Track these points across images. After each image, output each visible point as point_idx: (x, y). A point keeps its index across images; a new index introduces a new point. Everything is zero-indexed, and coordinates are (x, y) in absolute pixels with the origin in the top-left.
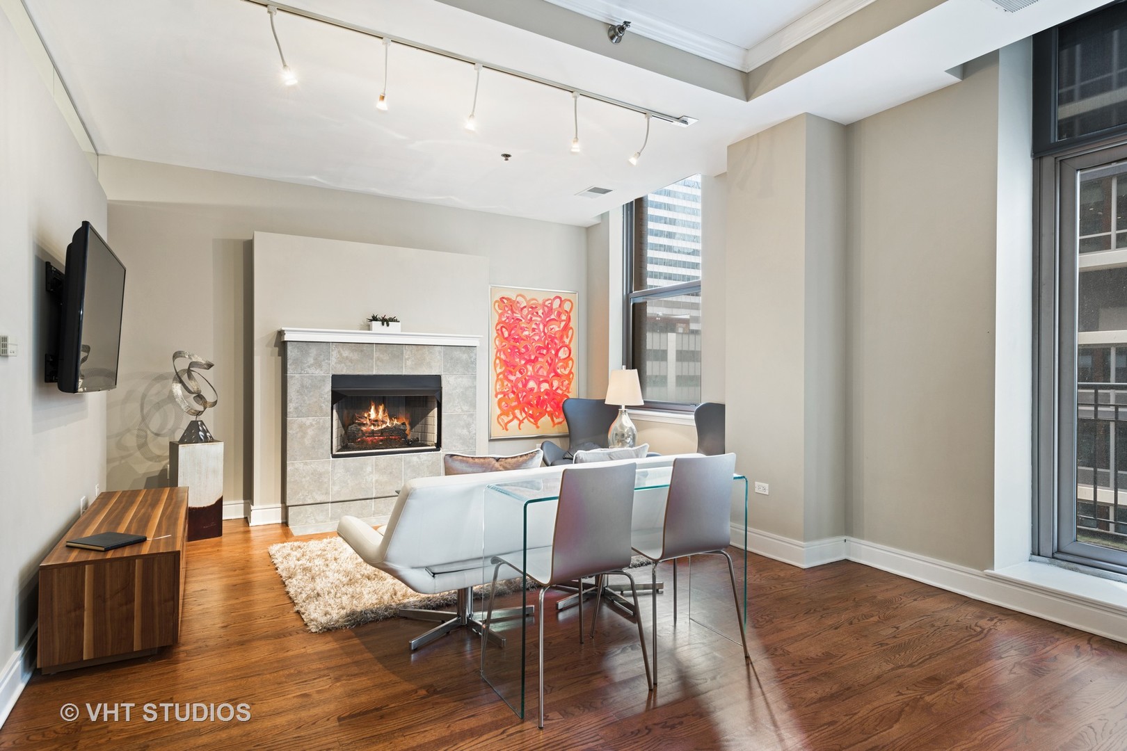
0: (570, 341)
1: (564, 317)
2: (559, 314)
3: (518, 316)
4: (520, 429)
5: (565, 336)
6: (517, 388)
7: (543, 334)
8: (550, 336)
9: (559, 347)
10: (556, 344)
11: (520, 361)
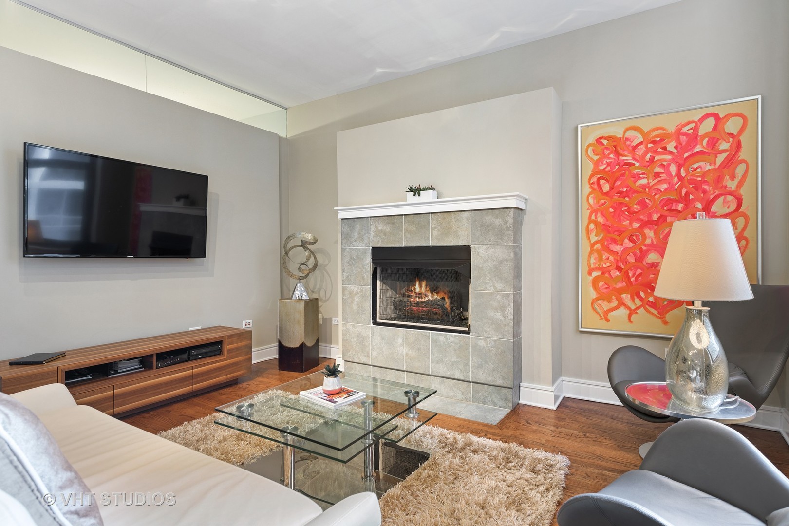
0: (740, 185)
1: (724, 146)
2: (713, 143)
3: (628, 159)
4: (630, 322)
5: (727, 177)
6: (626, 262)
7: (676, 179)
8: (691, 182)
9: (712, 197)
10: (705, 192)
11: (631, 223)
